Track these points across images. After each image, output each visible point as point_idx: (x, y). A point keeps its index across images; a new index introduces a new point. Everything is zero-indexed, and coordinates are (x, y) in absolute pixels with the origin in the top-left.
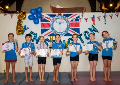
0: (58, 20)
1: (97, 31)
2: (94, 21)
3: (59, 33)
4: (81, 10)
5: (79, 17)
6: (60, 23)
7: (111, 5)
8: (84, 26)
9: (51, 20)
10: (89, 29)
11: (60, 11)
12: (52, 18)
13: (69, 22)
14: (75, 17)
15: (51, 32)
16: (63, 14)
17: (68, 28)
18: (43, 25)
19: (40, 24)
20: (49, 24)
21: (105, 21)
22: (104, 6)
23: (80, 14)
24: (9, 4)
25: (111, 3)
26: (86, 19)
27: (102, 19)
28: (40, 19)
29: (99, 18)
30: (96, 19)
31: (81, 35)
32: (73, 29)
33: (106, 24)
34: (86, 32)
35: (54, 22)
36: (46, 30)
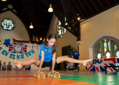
0: (17, 46)
1: (34, 52)
2: (33, 48)
4: (27, 42)
5: (27, 45)
6: (18, 47)
8: (28, 49)
10: (31, 51)
11: (19, 41)
12: (14, 45)
13: (22, 47)
14: (25, 45)
16: (20, 43)
17: (21, 50)
18: (10, 48)
19: (8, 47)
22: (37, 39)
23: (27, 44)
26: (30, 47)
27: (36, 47)
29: (35, 47)
30: (34, 47)
31: (27, 53)
32: (24, 51)
33: (38, 49)
34: (29, 52)
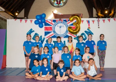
1: (92, 34)
2: (89, 25)
3: (60, 35)
6: (60, 27)
7: (106, 12)
9: (53, 24)
13: (68, 26)
15: (53, 34)
16: (63, 19)
20: (51, 28)
21: (98, 26)
22: (100, 13)
24: (18, 11)
25: (106, 10)
28: (44, 24)
33: (99, 28)
34: (83, 34)
35: (55, 26)
36: (49, 33)
